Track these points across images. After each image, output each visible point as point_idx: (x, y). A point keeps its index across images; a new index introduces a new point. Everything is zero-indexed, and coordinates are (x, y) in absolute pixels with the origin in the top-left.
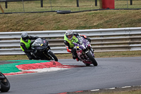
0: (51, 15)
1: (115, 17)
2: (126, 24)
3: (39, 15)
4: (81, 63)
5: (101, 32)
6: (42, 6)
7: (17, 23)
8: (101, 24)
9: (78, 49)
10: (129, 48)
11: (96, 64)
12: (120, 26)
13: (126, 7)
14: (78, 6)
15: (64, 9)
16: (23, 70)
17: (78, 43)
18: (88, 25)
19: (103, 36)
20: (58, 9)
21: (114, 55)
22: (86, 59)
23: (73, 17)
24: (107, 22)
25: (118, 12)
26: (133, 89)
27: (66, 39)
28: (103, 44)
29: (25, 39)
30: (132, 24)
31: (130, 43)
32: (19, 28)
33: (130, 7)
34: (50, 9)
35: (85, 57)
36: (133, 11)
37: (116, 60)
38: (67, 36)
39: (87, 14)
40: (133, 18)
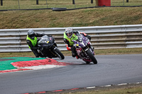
0: (47, 12)
1: (111, 15)
2: (122, 21)
3: (34, 12)
4: (81, 61)
5: (97, 29)
6: (37, 3)
7: (13, 20)
8: (97, 22)
9: (77, 47)
10: (125, 45)
11: (95, 62)
12: (116, 23)
13: (122, 4)
14: (74, 3)
15: (60, 7)
16: (18, 67)
17: (77, 40)
18: (84, 23)
19: (99, 34)
20: (53, 7)
21: (110, 52)
22: (86, 57)
23: (69, 15)
24: (103, 19)
25: (114, 10)
26: (129, 87)
27: (65, 37)
28: (99, 42)
29: (32, 36)
30: (128, 21)
31: (126, 41)
32: (14, 25)
33: (126, 4)
34: (45, 6)
35: (84, 54)
36: (129, 9)
37: (112, 58)
38: (67, 34)
39: (83, 12)
40: (130, 16)
